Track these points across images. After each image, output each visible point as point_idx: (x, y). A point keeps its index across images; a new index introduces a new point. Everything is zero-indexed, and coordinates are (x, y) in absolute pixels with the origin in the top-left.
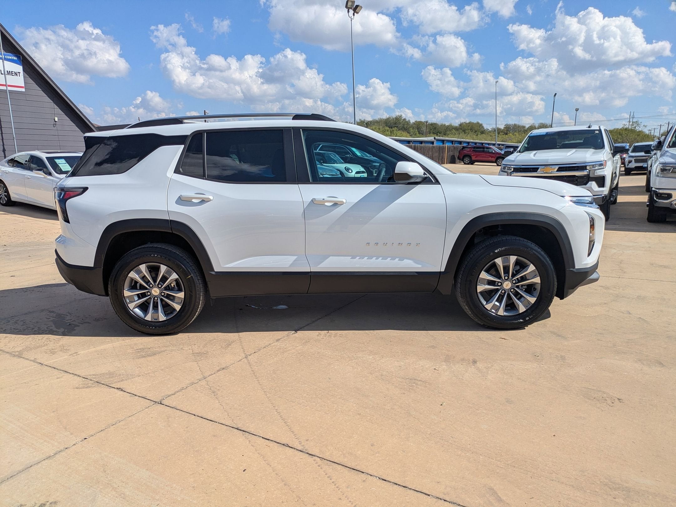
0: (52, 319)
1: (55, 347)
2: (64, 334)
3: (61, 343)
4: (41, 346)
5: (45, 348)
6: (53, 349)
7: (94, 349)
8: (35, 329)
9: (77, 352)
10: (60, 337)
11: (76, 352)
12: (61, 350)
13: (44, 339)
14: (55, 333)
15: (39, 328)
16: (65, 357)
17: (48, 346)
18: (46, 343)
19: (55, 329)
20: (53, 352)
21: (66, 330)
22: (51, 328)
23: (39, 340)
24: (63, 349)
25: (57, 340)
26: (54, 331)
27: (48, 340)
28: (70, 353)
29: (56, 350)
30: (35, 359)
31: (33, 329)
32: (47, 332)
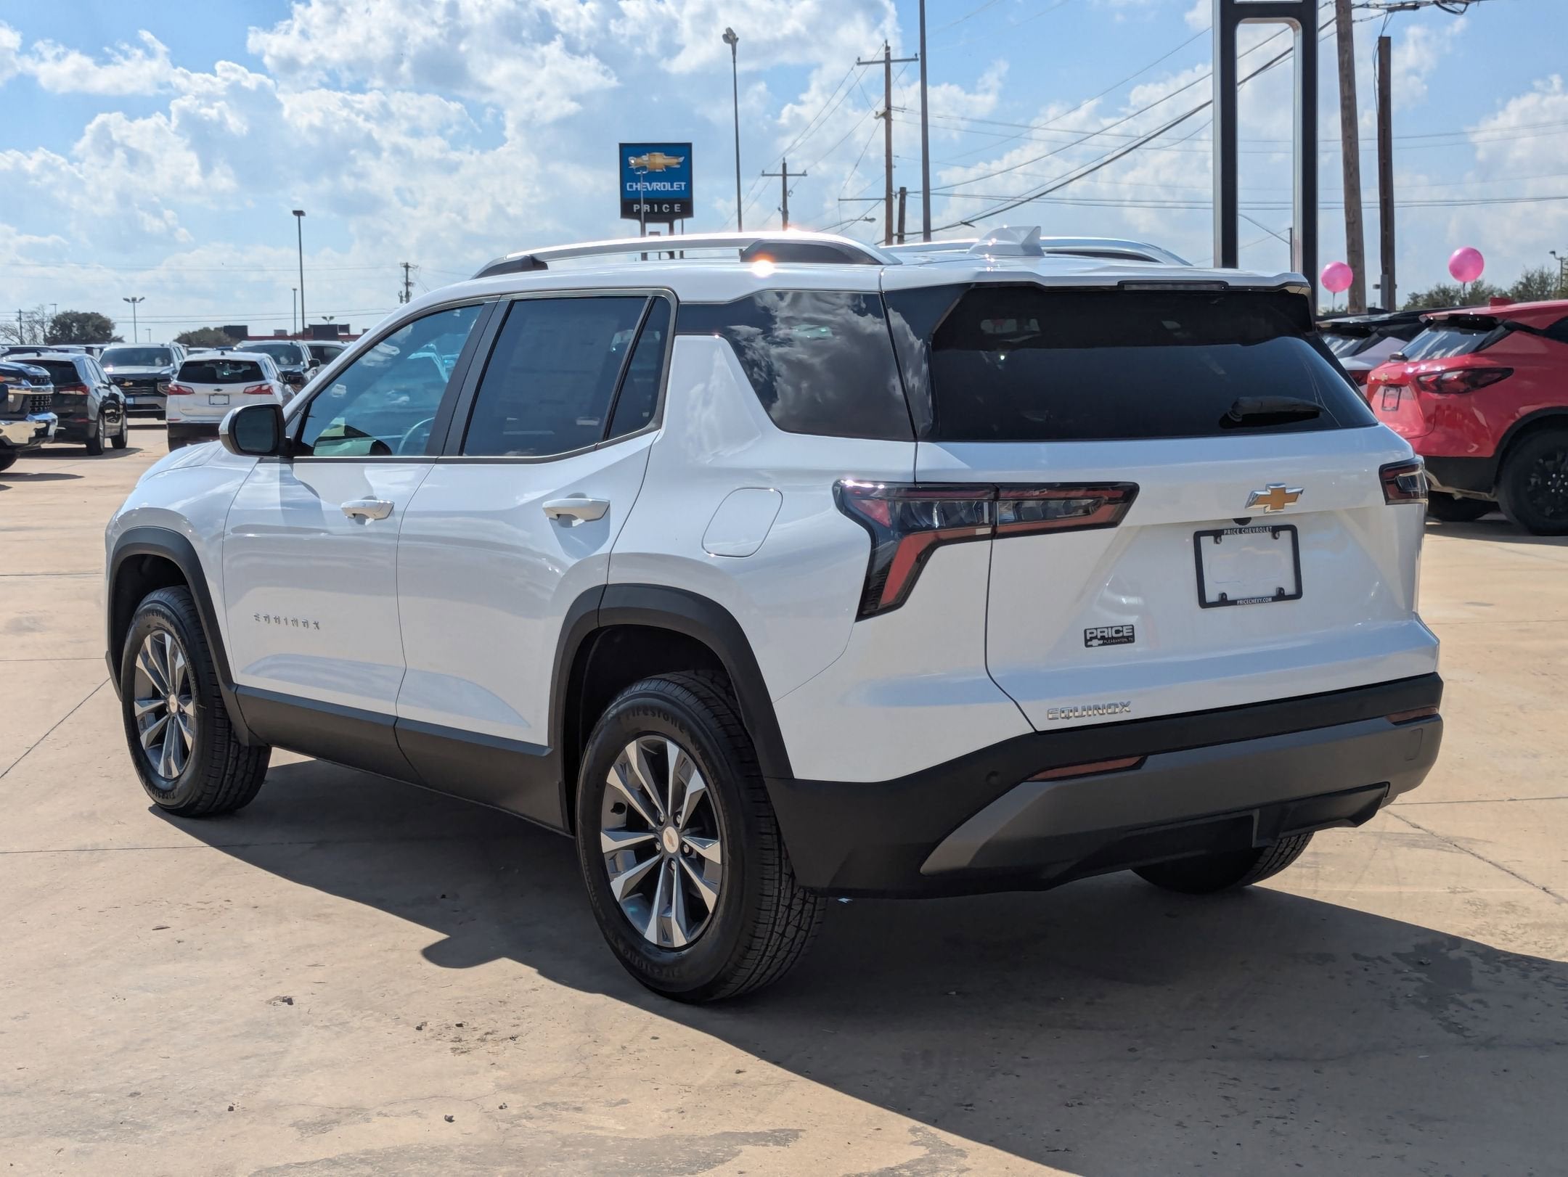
0: (1468, 998)
1: (1499, 916)
2: (1456, 942)
3: (1479, 921)
4: (1536, 926)
5: (1525, 920)
6: (1507, 913)
7: (1404, 889)
8: (1539, 974)
9: (1450, 892)
10: (1470, 938)
11: (1452, 895)
12: (1486, 905)
13: (1519, 942)
14: (1480, 951)
15: (1525, 976)
16: (1486, 890)
17: (1517, 922)
18: (1520, 932)
19: (1476, 962)
20: (1510, 907)
21: (1443, 950)
22: (1486, 968)
23: (1536, 943)
24: (1480, 907)
25: (1484, 932)
26: (1481, 956)
27: (1510, 936)
28: (1467, 896)
29: (1499, 908)
30: (1559, 904)
31: (1546, 978)
32: (1502, 959)
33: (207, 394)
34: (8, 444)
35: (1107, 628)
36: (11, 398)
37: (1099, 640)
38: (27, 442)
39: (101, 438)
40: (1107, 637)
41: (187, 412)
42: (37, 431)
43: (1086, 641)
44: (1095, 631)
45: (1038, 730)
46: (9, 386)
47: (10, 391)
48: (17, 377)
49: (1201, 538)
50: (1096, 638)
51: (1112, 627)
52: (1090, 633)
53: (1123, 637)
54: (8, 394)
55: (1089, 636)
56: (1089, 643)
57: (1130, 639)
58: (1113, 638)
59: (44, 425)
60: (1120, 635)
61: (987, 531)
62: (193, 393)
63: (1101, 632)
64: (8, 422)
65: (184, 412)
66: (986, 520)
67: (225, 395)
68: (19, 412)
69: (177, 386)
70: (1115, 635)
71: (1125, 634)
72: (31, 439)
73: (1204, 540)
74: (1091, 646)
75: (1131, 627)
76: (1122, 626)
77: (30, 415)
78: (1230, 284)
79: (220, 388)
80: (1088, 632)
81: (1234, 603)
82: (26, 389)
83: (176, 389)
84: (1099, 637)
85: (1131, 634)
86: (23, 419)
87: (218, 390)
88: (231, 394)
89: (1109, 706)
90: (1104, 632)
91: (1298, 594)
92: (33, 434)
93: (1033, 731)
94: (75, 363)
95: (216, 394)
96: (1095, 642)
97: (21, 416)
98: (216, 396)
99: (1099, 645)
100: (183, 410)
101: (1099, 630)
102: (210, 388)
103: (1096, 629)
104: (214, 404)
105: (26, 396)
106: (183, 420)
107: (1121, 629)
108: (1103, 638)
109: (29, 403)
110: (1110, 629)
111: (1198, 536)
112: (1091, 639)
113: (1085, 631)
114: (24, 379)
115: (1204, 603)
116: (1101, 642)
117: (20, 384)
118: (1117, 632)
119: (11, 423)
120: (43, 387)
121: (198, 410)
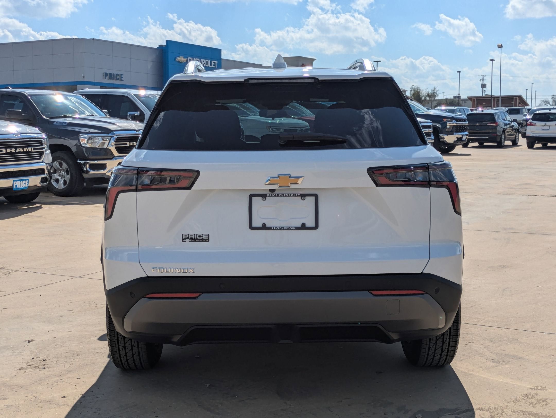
33: (541, 126)
34: (446, 143)
35: (194, 234)
36: (448, 127)
37: (189, 239)
38: (453, 142)
39: (503, 141)
40: (194, 238)
41: (533, 132)
42: (458, 138)
43: (183, 239)
44: (187, 235)
45: (149, 276)
46: (447, 122)
47: (448, 124)
48: (451, 119)
49: (253, 197)
50: (188, 238)
51: (197, 234)
52: (185, 236)
53: (203, 239)
54: (447, 125)
55: (184, 237)
56: (184, 240)
57: (207, 240)
58: (197, 239)
59: (461, 136)
60: (202, 238)
61: (134, 188)
62: (536, 125)
63: (191, 236)
64: (447, 135)
65: (532, 132)
66: (134, 183)
67: (548, 126)
68: (451, 132)
69: (530, 123)
70: (198, 238)
71: (204, 238)
72: (454, 141)
73: (254, 198)
74: (185, 242)
75: (208, 235)
76: (203, 234)
77: (455, 133)
78: (319, 79)
79: (546, 123)
80: (184, 235)
81: (270, 228)
82: (454, 123)
83: (530, 124)
84: (189, 238)
85: (208, 238)
86: (453, 134)
87: (546, 124)
88: (551, 126)
89: (184, 269)
90: (193, 236)
91: (316, 227)
92: (456, 139)
93: (147, 276)
94: (494, 115)
95: (545, 126)
96: (187, 240)
97: (452, 133)
98: (544, 126)
99: (190, 242)
100: (532, 131)
101: (190, 235)
102: (542, 123)
103: (188, 234)
104: (543, 129)
105: (454, 126)
106: (531, 135)
107: (202, 235)
108: (191, 238)
109: (455, 128)
110: (196, 235)
111: (251, 197)
112: (185, 239)
113: (182, 235)
114: (454, 120)
115: (251, 227)
116: (191, 240)
117: (452, 122)
118: (200, 236)
119: (447, 136)
120: (464, 123)
121: (537, 132)
